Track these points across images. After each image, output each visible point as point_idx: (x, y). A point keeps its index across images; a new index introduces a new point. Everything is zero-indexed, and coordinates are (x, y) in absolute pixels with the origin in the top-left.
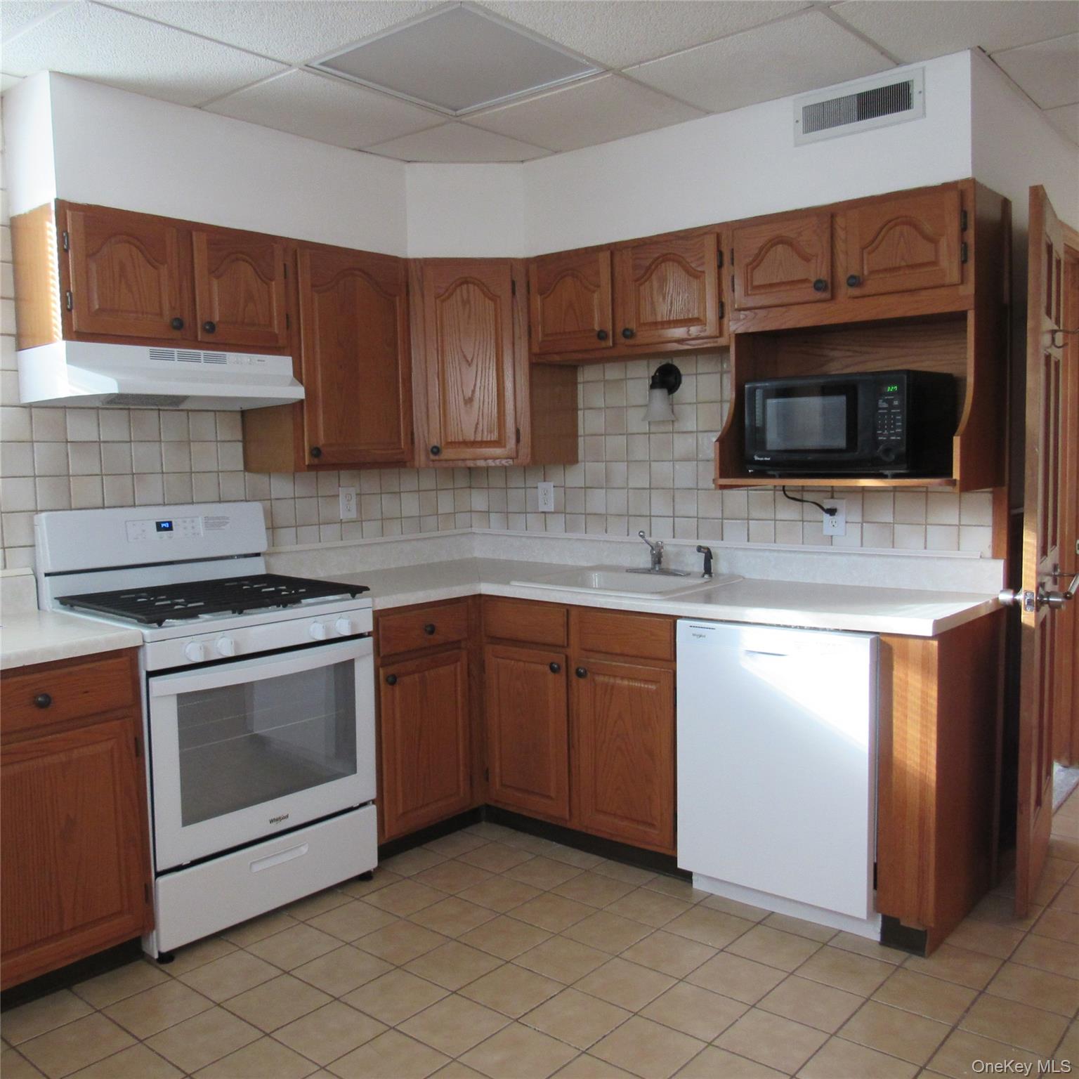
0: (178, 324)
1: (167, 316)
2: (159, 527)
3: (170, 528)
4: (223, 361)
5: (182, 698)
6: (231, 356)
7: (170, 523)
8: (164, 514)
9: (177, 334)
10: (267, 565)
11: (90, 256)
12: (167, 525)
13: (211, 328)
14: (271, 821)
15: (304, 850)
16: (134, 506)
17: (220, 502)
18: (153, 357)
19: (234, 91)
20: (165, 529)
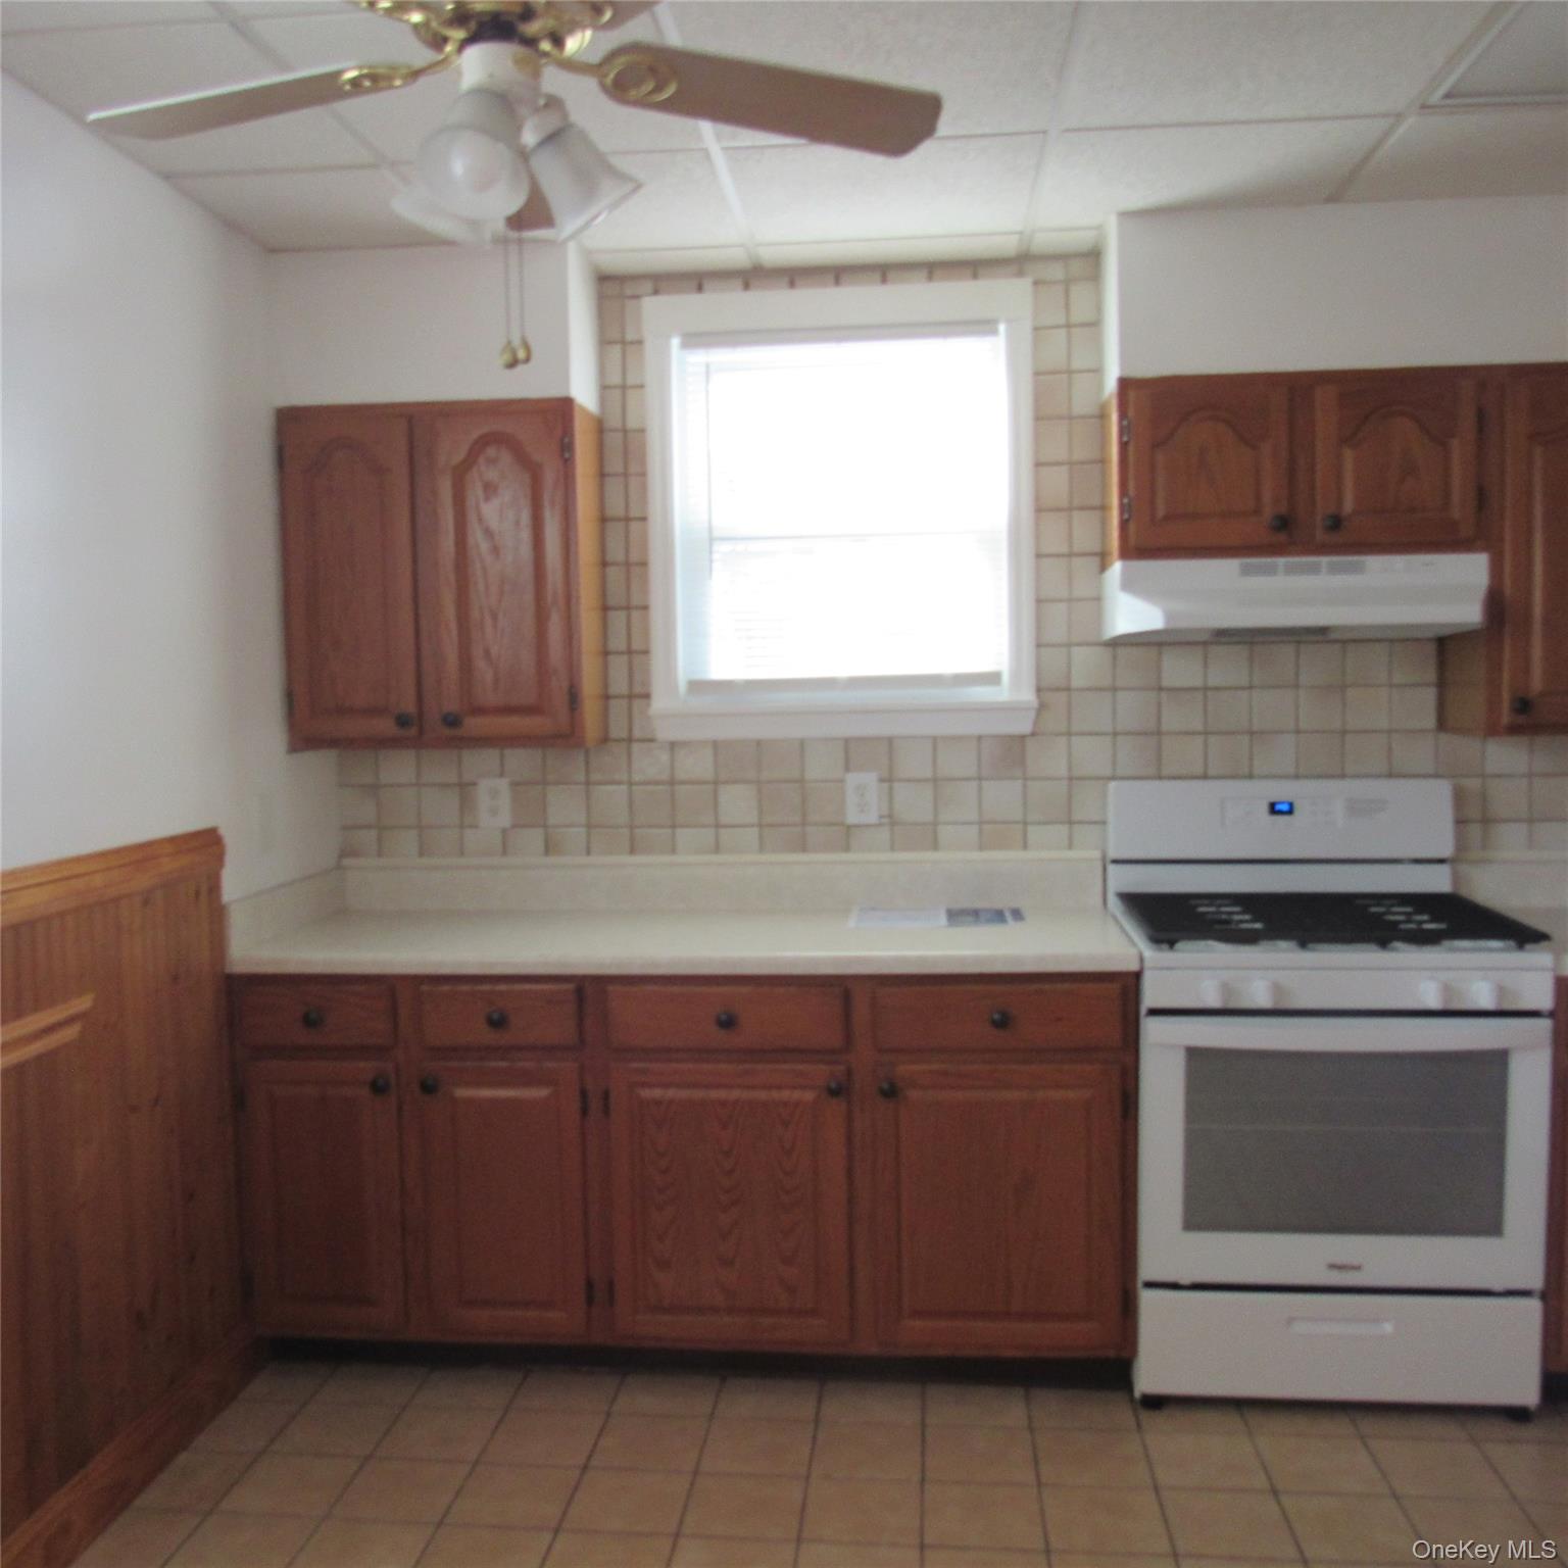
0: (1283, 523)
1: (1268, 512)
2: (1273, 809)
3: (1290, 812)
4: (1358, 569)
5: (1195, 1055)
6: (1375, 563)
7: (1291, 805)
8: (1282, 791)
9: (1282, 537)
10: (1456, 878)
11: (1156, 445)
12: (1284, 807)
13: (1336, 523)
14: (1333, 1266)
15: (1388, 1328)
16: (1251, 776)
17: (1390, 775)
18: (1246, 571)
19: (1366, 158)
20: (1281, 812)
